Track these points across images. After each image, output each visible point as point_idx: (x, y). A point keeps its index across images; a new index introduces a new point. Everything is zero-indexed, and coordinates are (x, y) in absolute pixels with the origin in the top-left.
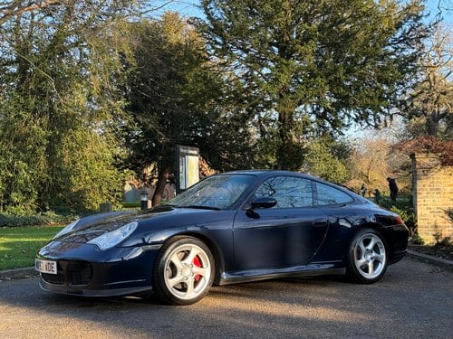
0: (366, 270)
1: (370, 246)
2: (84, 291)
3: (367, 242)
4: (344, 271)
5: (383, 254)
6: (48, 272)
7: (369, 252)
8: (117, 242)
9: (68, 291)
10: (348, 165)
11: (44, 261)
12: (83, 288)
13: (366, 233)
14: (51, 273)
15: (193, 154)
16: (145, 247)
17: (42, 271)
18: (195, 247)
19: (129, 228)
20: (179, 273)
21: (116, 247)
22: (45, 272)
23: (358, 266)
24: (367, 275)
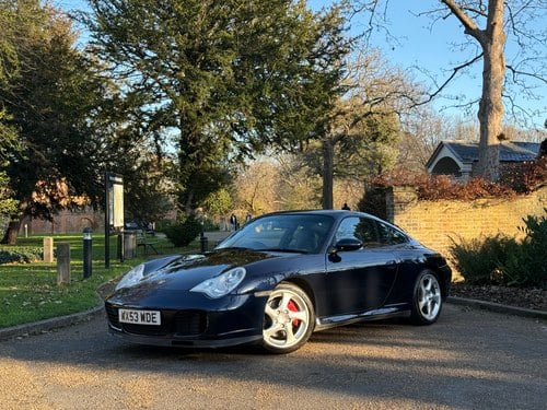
0: (426, 312)
1: (429, 287)
2: (195, 342)
3: (426, 283)
4: (408, 313)
5: (438, 294)
6: (146, 323)
7: (428, 292)
8: (230, 290)
9: (173, 343)
10: (233, 192)
11: (139, 312)
12: (194, 338)
13: (425, 274)
14: (151, 323)
15: (118, 183)
16: (257, 295)
17: (134, 322)
18: (290, 293)
19: (233, 275)
20: (274, 322)
21: (229, 294)
22: (140, 322)
23: (421, 307)
24: (427, 317)
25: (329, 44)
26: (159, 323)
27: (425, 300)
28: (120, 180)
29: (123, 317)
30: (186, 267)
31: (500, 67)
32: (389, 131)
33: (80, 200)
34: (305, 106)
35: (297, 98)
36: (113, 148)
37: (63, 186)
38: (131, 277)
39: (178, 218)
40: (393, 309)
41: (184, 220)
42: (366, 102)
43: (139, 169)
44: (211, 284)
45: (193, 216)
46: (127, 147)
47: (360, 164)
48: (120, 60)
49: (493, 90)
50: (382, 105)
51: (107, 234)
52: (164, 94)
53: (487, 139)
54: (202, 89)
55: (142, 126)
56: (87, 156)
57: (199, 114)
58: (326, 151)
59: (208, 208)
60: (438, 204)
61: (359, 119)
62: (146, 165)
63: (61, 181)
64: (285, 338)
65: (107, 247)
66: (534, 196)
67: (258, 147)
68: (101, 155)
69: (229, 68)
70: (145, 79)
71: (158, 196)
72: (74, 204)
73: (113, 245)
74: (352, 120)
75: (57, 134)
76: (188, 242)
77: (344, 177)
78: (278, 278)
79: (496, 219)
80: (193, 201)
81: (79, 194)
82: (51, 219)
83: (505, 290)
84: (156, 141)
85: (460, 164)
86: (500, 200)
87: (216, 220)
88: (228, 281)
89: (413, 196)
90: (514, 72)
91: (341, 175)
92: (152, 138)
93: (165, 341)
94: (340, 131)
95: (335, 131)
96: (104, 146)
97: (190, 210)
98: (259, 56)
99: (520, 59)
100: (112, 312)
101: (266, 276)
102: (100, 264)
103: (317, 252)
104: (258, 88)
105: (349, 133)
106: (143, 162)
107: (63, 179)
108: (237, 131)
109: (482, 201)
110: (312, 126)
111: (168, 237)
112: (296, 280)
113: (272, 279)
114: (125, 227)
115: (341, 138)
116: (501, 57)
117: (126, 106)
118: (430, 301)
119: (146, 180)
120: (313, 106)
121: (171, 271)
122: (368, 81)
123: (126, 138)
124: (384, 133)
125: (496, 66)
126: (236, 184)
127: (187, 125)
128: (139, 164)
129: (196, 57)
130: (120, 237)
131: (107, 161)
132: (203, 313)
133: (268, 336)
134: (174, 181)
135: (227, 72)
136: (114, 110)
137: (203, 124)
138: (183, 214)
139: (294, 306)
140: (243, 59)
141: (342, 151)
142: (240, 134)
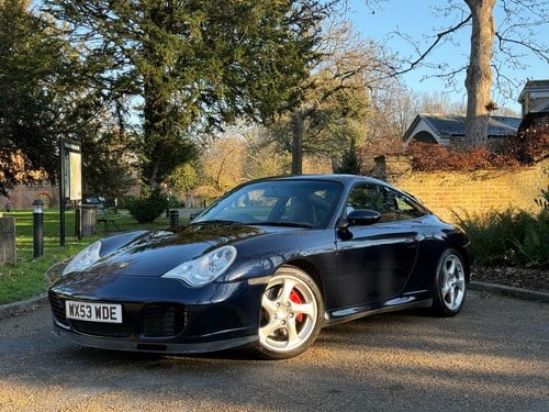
0: (449, 301)
1: (452, 271)
2: (169, 346)
4: (430, 302)
5: (462, 279)
6: (102, 320)
7: (451, 277)
8: (216, 276)
9: (139, 347)
10: (198, 168)
11: (93, 306)
12: (166, 341)
13: (448, 255)
14: (109, 320)
15: (76, 151)
16: (251, 282)
17: (86, 319)
18: (292, 279)
19: (219, 256)
20: (272, 317)
21: (215, 282)
22: (94, 319)
23: (444, 295)
24: (450, 306)
25: (303, 8)
26: (119, 320)
27: (448, 287)
28: (78, 148)
29: (72, 311)
30: (154, 246)
31: (489, 31)
32: (360, 106)
33: (37, 175)
34: (279, 74)
35: (271, 65)
36: (72, 118)
37: (18, 159)
38: (84, 257)
39: (142, 193)
40: (412, 298)
41: (149, 194)
42: (337, 76)
43: (100, 141)
44: (190, 268)
45: (158, 190)
46: (86, 117)
47: (330, 140)
48: (79, 22)
49: (482, 56)
50: (353, 80)
51: (63, 209)
52: (127, 60)
53: (475, 108)
54: (168, 53)
55: (103, 95)
56: (44, 127)
57: (165, 80)
58: (296, 126)
59: (173, 185)
60: (435, 175)
61: (330, 93)
62: (108, 137)
63: (16, 154)
64: (286, 338)
65: (62, 223)
66: (538, 167)
67: (228, 117)
68: (59, 126)
69: (197, 30)
70: (107, 43)
71: (121, 171)
72: (30, 178)
73: (70, 222)
74: (322, 94)
75: (11, 103)
76: (153, 218)
77: (313, 153)
78: (276, 261)
79: (496, 193)
80: (159, 174)
81: (36, 168)
82: (5, 194)
83: (525, 272)
84: (118, 112)
85: (438, 138)
86: (502, 172)
87: (182, 198)
88: (212, 264)
89: (407, 166)
90: (500, 39)
91: (310, 151)
92: (114, 109)
93: (129, 345)
94: (309, 106)
95: (305, 106)
96: (62, 116)
97: (155, 184)
98: (230, 18)
99: (506, 26)
100: (57, 304)
101: (258, 257)
102: (55, 242)
103: (324, 226)
104: (228, 53)
105: (319, 108)
106: (104, 134)
107: (19, 151)
108: (205, 101)
109: (482, 172)
110: (286, 95)
111: (132, 213)
112: (299, 263)
113: (267, 262)
114: (84, 201)
115: (311, 113)
116: (491, 20)
117: (84, 72)
118: (453, 286)
119: (107, 153)
120: (288, 73)
121: (136, 250)
122: (340, 53)
123: (85, 108)
124: (355, 108)
125: (486, 31)
126: (202, 159)
127: (152, 90)
128: (100, 137)
129: (162, 18)
130: (78, 211)
131: (66, 133)
132: (180, 308)
133: (264, 335)
134: (137, 153)
135: (196, 35)
136: (72, 76)
137: (170, 91)
138: (147, 189)
139: (297, 296)
140: (212, 22)
141: (311, 127)
142: (209, 104)
